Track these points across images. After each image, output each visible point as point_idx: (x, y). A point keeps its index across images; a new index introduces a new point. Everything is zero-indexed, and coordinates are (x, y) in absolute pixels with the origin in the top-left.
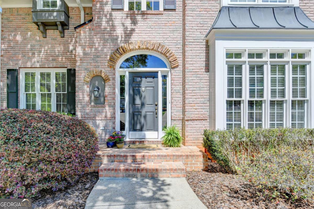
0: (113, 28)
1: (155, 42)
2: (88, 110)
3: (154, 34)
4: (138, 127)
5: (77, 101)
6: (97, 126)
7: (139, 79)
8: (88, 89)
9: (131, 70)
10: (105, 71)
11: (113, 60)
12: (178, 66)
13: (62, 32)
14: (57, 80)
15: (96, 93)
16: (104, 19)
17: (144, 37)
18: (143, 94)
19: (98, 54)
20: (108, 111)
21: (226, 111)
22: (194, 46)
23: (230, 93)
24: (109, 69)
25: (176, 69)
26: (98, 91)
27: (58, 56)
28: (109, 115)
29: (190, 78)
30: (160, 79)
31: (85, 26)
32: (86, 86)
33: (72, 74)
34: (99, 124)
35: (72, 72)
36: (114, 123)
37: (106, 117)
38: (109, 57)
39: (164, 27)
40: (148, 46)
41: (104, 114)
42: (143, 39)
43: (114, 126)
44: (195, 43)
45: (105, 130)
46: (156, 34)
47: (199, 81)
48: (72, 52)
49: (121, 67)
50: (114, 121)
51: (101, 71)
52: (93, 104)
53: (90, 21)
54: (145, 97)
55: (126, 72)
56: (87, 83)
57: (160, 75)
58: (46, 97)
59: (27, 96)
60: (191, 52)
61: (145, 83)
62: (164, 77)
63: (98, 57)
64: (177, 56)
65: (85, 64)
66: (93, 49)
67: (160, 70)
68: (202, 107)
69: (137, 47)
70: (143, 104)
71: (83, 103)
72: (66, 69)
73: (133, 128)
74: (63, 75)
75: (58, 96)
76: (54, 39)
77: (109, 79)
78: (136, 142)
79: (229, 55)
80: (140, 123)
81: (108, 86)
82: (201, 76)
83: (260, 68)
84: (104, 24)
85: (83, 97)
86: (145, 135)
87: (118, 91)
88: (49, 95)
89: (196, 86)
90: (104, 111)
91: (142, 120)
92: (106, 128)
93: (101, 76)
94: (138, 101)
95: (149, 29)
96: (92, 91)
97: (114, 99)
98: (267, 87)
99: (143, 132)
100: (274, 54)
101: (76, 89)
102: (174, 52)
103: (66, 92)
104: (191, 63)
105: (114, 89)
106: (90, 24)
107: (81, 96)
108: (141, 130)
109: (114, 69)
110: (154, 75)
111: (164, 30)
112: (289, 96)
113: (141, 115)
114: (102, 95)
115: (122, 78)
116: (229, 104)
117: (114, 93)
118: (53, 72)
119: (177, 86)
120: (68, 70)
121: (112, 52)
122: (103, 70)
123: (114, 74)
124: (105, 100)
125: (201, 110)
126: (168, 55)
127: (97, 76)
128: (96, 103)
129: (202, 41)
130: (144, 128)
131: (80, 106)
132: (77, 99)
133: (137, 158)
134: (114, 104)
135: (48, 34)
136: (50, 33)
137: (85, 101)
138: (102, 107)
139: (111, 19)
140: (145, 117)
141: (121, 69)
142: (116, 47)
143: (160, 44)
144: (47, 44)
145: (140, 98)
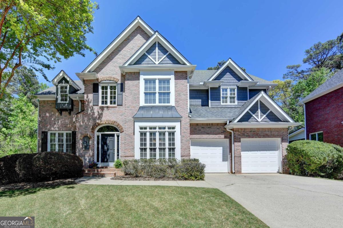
0: (94, 113)
1: (112, 120)
2: (81, 152)
3: (112, 117)
4: (106, 160)
5: (76, 148)
6: (86, 160)
7: (106, 137)
8: (82, 142)
9: (102, 133)
10: (89, 134)
11: (93, 129)
12: (123, 131)
13: (70, 113)
14: (66, 137)
15: (85, 144)
16: (89, 110)
17: (108, 118)
18: (108, 144)
19: (86, 126)
20: (91, 152)
21: (140, 152)
22: (129, 123)
23: (141, 145)
24: (91, 133)
25: (122, 133)
26: (86, 143)
27: (67, 125)
28: (91, 154)
29: (127, 138)
30: (116, 137)
31: (81, 113)
32: (80, 141)
33: (74, 134)
34: (87, 159)
35: (74, 133)
36: (93, 158)
37: (90, 155)
38: (91, 127)
39: (117, 113)
40: (110, 122)
41: (88, 154)
42: (108, 119)
43: (93, 160)
44: (129, 122)
45: (89, 161)
46: (113, 117)
47: (131, 139)
48: (74, 122)
49: (97, 132)
50: (93, 157)
51: (88, 134)
52: (84, 149)
53: (83, 111)
54: (109, 146)
55: (100, 134)
56: (81, 139)
57: (115, 135)
58: (61, 146)
59: (51, 145)
60: (127, 126)
61: (109, 139)
62: (118, 136)
63: (86, 127)
64: (123, 127)
65: (80, 131)
66: (84, 124)
67: (115, 133)
68: (132, 151)
69: (104, 123)
70: (108, 149)
71: (79, 149)
72: (72, 131)
73: (103, 161)
74: (70, 134)
75: (67, 145)
76: (66, 116)
77: (91, 138)
78: (104, 167)
79: (141, 128)
80: (106, 158)
81: (91, 141)
82: (132, 137)
83: (154, 134)
84: (89, 112)
85: (80, 146)
86: (109, 164)
87: (96, 143)
88: (63, 145)
89: (129, 141)
90: (89, 152)
91: (108, 157)
92: (90, 161)
93: (88, 136)
94: (106, 148)
95: (110, 114)
96: (83, 143)
97: (93, 147)
98: (157, 142)
99: (108, 163)
100: (161, 128)
101: (76, 142)
102: (121, 125)
103: (71, 143)
104: (127, 131)
105: (94, 142)
106: (83, 112)
107: (78, 146)
108: (107, 161)
109: (94, 133)
110: (113, 135)
111: (117, 114)
112: (167, 146)
113: (107, 154)
114: (88, 145)
115: (98, 137)
116: (141, 149)
117: (94, 144)
118: (65, 133)
119: (123, 141)
120: (72, 132)
121: (93, 125)
122: (89, 133)
123: (94, 135)
124: (89, 147)
125: (132, 152)
126: (119, 126)
127: (86, 136)
128: (85, 149)
129: (132, 121)
130: (108, 161)
131: (78, 150)
132: (76, 147)
133: (99, 171)
134: (94, 149)
135: (62, 114)
136: (63, 113)
137: (80, 148)
138: (88, 151)
139: (92, 109)
140: (109, 155)
141: (97, 133)
142: (95, 122)
143: (115, 122)
144: (62, 118)
145: (107, 146)
